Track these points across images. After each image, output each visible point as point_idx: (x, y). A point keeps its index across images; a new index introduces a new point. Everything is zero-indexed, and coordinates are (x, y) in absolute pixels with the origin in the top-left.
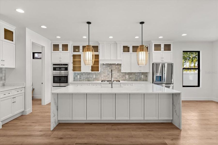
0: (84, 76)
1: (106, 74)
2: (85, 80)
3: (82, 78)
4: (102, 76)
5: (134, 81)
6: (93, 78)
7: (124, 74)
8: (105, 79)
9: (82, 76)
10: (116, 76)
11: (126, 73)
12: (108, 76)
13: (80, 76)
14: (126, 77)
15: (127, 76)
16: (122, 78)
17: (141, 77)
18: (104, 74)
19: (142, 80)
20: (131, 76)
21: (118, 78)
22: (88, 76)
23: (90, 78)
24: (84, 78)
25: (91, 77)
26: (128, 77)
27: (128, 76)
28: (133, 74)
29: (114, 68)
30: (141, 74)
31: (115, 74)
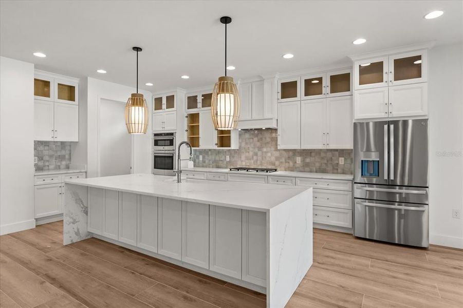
0: (210, 157)
1: (251, 153)
2: (211, 166)
3: (207, 162)
4: (243, 158)
5: (316, 172)
6: (225, 162)
7: (291, 153)
8: (248, 164)
9: (206, 157)
10: (273, 159)
11: (295, 150)
12: (255, 158)
13: (204, 157)
14: (296, 162)
15: (299, 160)
16: (287, 164)
17: (337, 162)
18: (247, 154)
19: (339, 171)
20: (308, 160)
21: (277, 163)
22: (217, 158)
23: (221, 162)
24: (210, 160)
25: (221, 159)
26: (300, 162)
27: (300, 158)
28: (313, 154)
29: (268, 140)
30: (337, 153)
31: (269, 154)
